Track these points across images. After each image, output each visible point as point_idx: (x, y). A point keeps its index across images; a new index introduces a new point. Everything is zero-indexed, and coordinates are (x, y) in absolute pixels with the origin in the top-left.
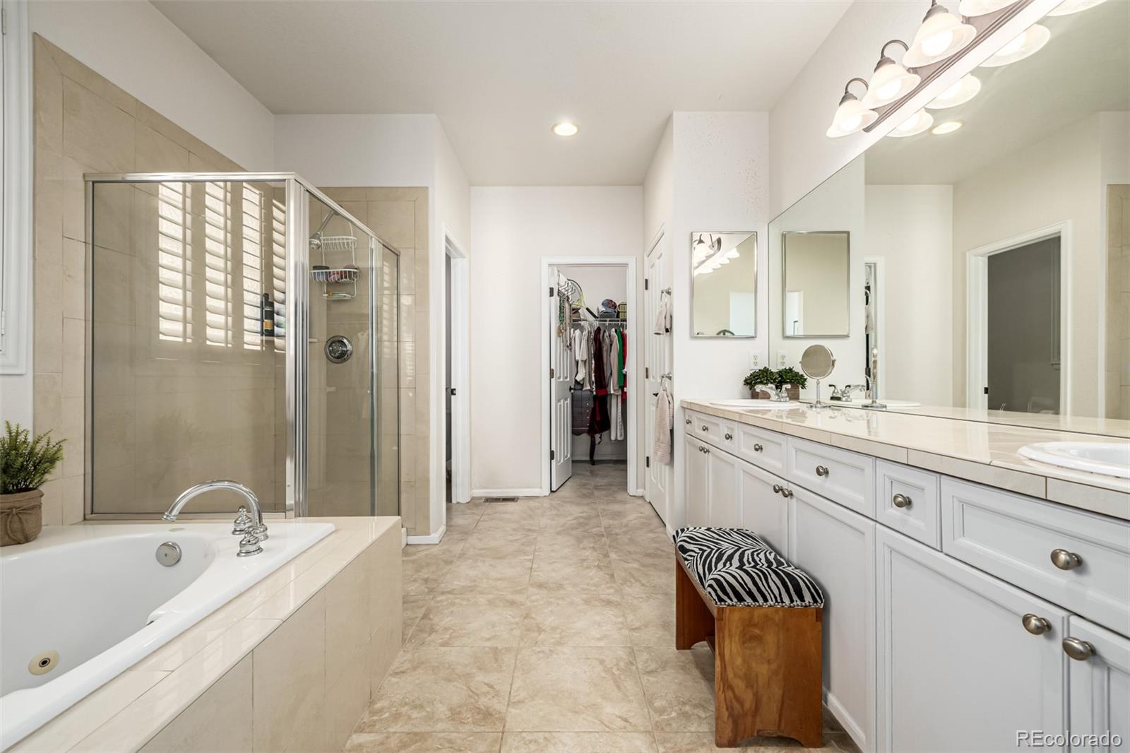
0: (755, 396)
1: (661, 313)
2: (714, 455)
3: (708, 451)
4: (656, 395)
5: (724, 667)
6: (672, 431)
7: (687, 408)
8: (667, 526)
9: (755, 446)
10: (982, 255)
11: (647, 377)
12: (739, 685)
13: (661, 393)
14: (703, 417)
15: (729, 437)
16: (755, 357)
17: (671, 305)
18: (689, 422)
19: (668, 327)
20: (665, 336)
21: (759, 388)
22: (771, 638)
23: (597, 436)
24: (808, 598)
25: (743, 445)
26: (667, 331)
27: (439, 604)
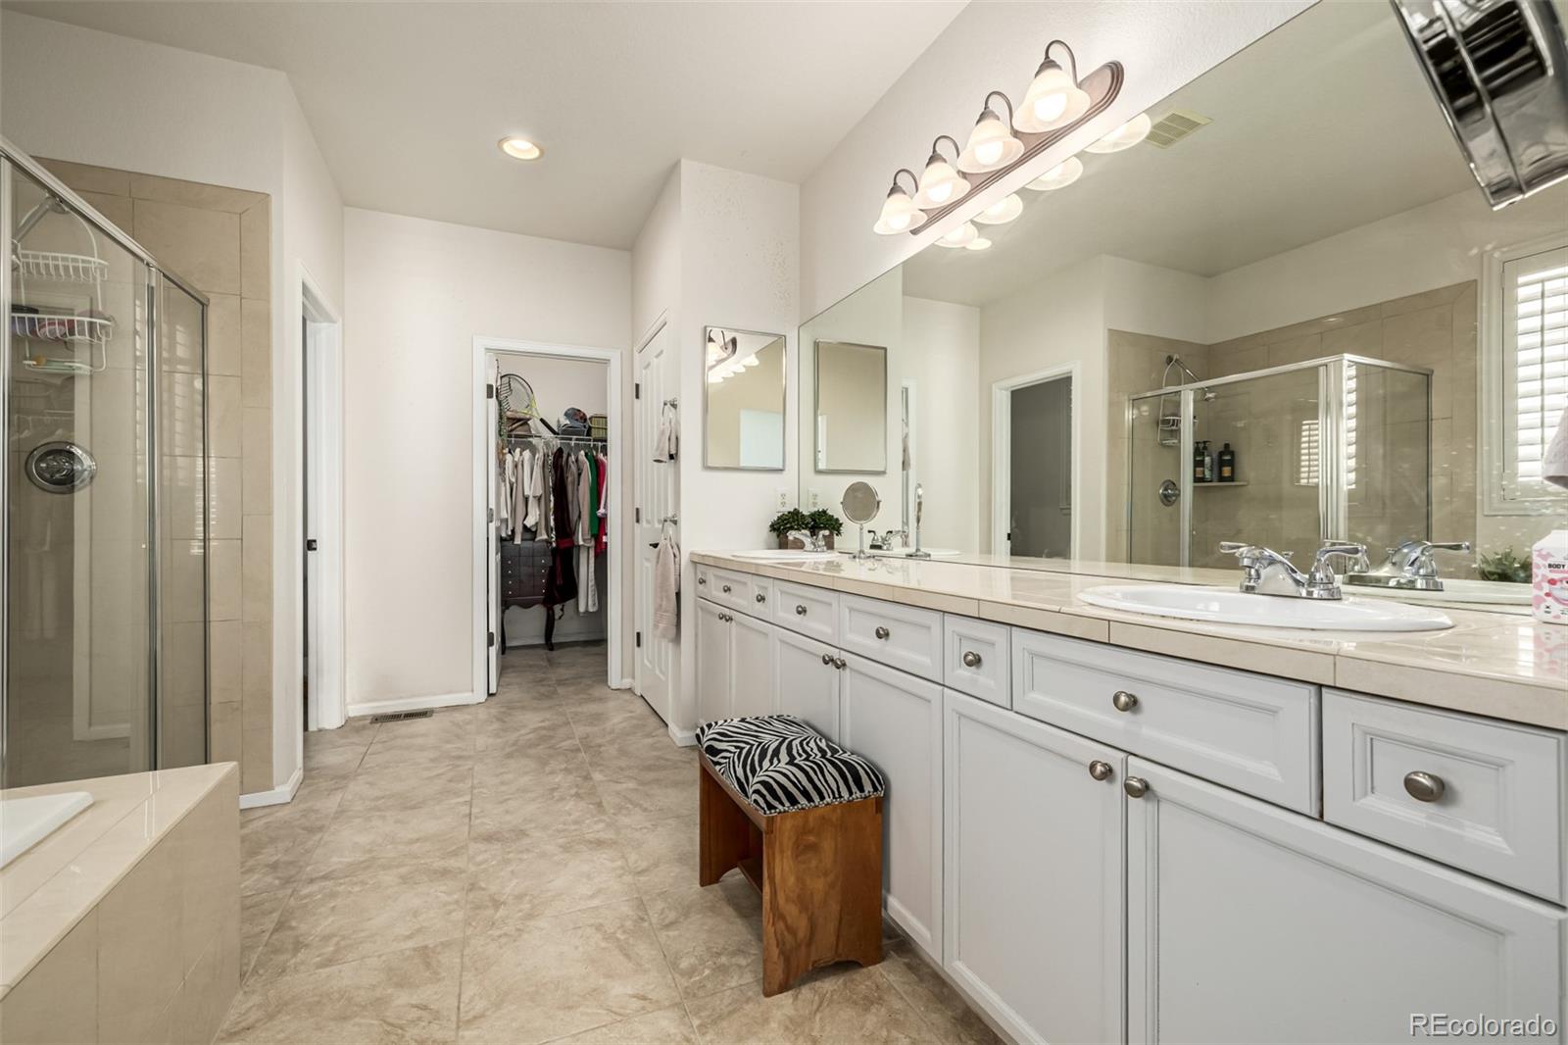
0: (783, 545)
1: (663, 433)
2: (740, 624)
3: (731, 619)
4: (655, 546)
5: (774, 893)
6: (678, 595)
7: (699, 562)
8: (670, 725)
9: (798, 607)
10: (1006, 389)
11: (638, 521)
12: (791, 911)
13: (662, 543)
14: (722, 573)
15: (761, 599)
16: (783, 496)
17: (678, 423)
18: (702, 582)
19: (673, 452)
20: (667, 467)
21: (792, 535)
22: (828, 845)
23: (557, 608)
24: (868, 787)
25: (781, 607)
26: (671, 457)
27: (305, 901)
